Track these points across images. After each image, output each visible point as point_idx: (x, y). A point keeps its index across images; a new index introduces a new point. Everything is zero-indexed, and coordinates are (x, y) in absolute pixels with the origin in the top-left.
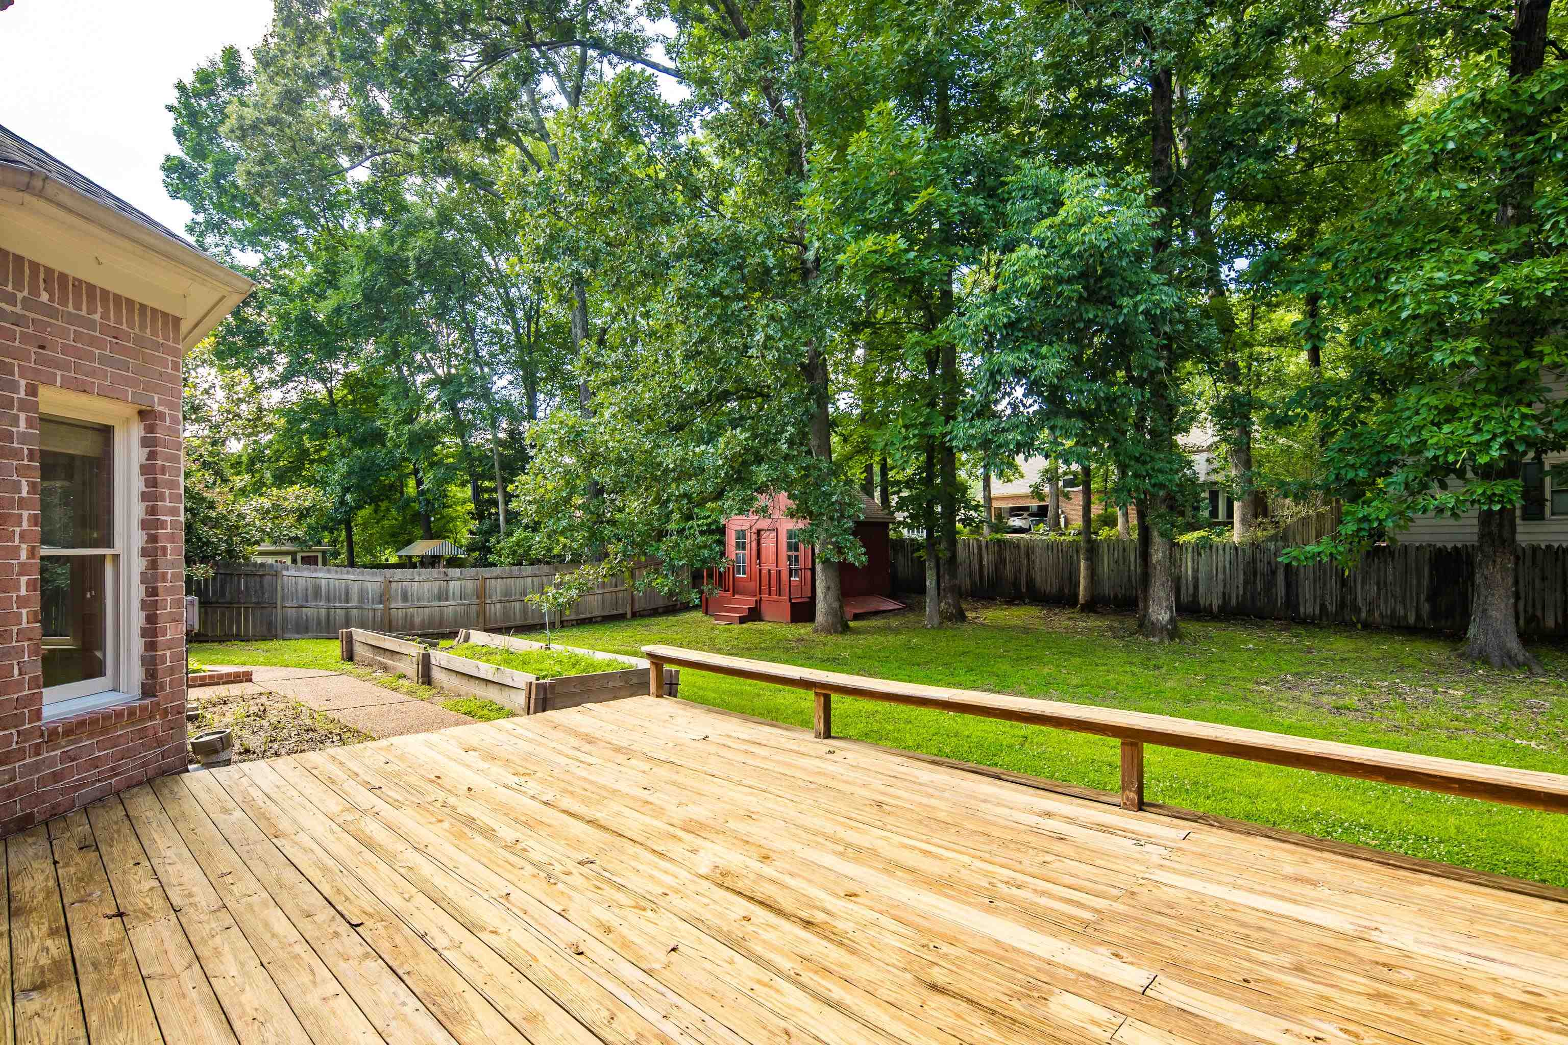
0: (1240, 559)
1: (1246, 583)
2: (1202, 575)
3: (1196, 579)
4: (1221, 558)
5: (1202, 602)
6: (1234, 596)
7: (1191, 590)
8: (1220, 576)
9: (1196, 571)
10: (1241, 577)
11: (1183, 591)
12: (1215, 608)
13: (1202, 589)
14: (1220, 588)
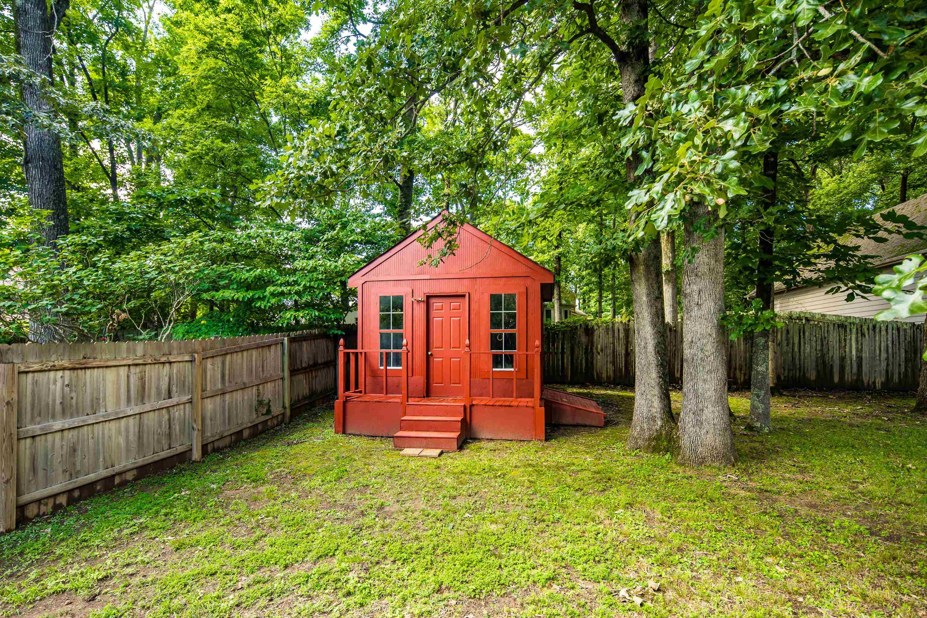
0: (902, 338)
1: (907, 360)
2: (865, 355)
3: (860, 359)
4: (883, 339)
5: (865, 379)
6: (896, 376)
7: (855, 370)
8: (884, 355)
9: (859, 351)
10: (903, 355)
11: (848, 368)
12: (878, 386)
13: (865, 368)
14: (884, 364)
